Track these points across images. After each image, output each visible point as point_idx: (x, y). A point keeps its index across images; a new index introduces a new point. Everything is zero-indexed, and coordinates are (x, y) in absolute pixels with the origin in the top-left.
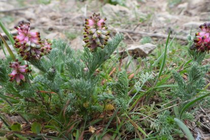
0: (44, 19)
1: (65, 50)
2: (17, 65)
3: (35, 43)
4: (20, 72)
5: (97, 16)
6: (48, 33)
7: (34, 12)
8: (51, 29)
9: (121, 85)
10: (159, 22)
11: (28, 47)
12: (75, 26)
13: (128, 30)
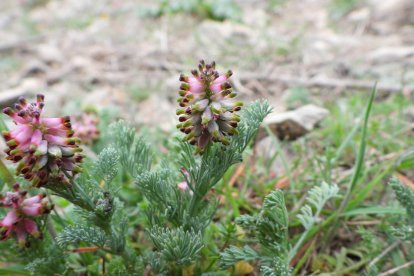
0: (79, 61)
1: (133, 149)
2: (15, 201)
3: (59, 146)
4: (25, 216)
5: (208, 67)
6: (89, 91)
7: (59, 45)
8: (95, 82)
9: (271, 223)
10: (317, 52)
11: (41, 157)
12: (145, 72)
13: (255, 75)
